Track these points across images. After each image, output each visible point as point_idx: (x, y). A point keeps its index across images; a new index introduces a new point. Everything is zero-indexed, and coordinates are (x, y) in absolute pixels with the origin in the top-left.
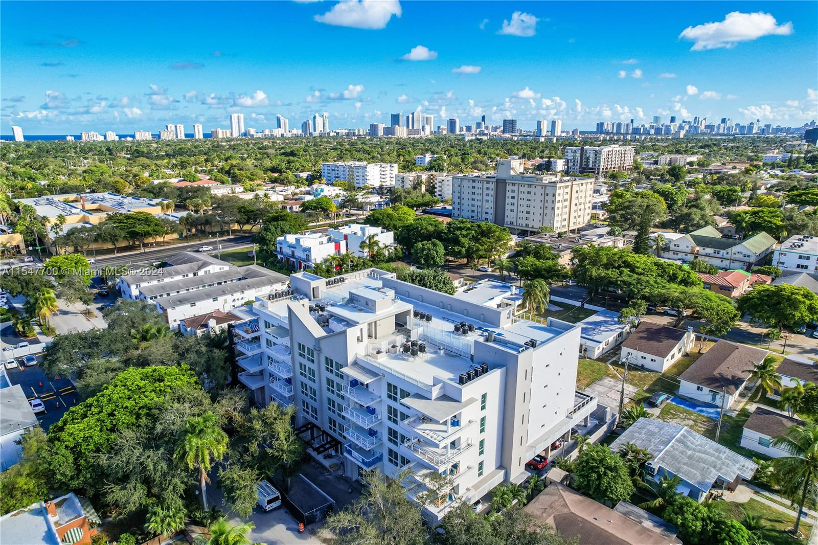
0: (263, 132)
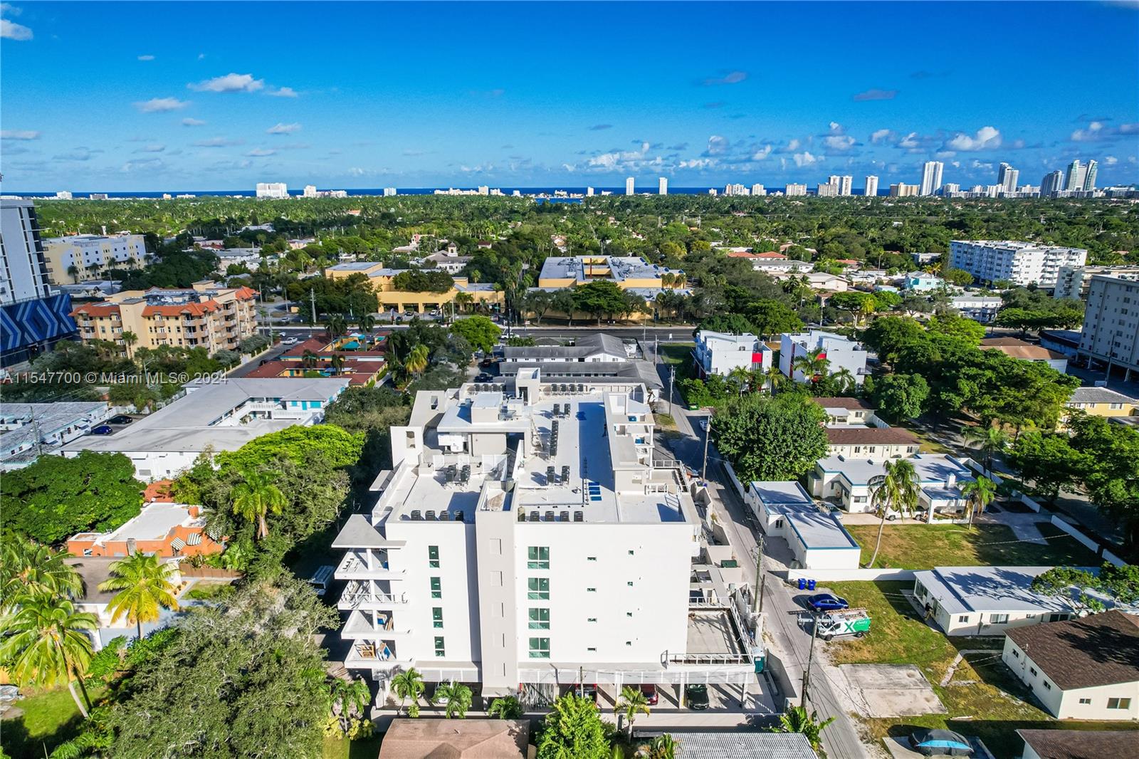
0: (971, 189)
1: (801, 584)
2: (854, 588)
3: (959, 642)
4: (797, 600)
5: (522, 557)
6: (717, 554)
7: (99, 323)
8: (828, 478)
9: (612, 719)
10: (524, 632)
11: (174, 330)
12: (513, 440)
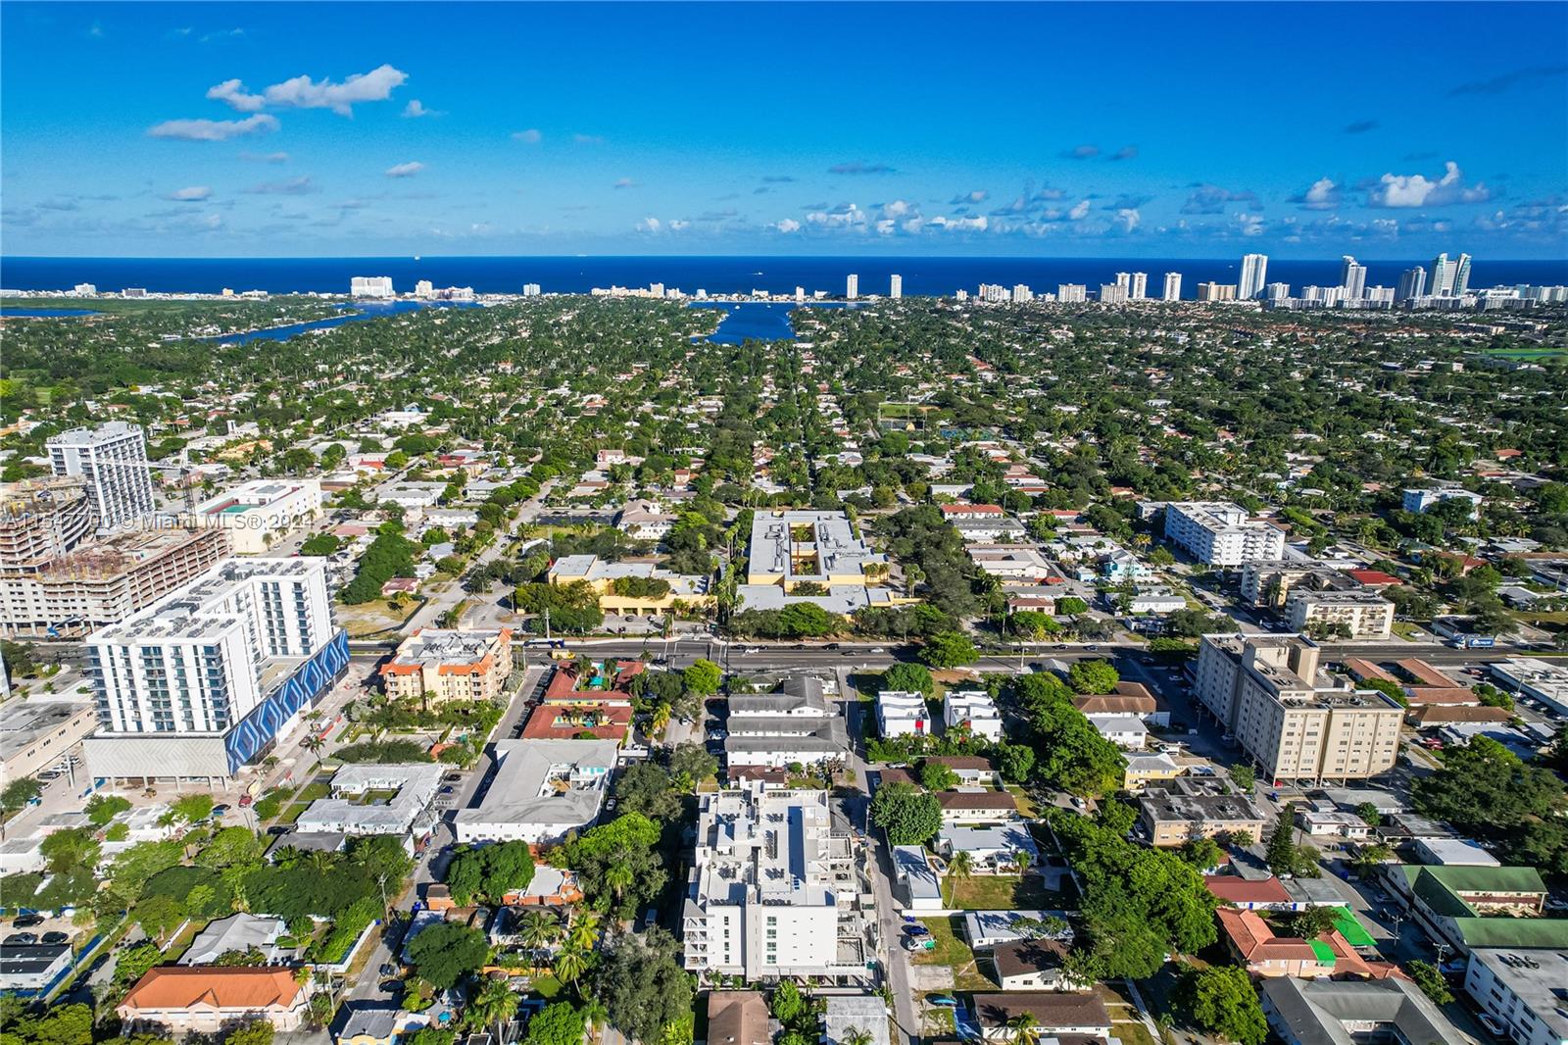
1: (909, 919)
2: (936, 921)
3: (977, 953)
4: (903, 928)
5: (765, 921)
6: (866, 899)
7: (401, 679)
8: (942, 842)
9: (804, 990)
10: (765, 952)
11: (462, 684)
12: (755, 850)
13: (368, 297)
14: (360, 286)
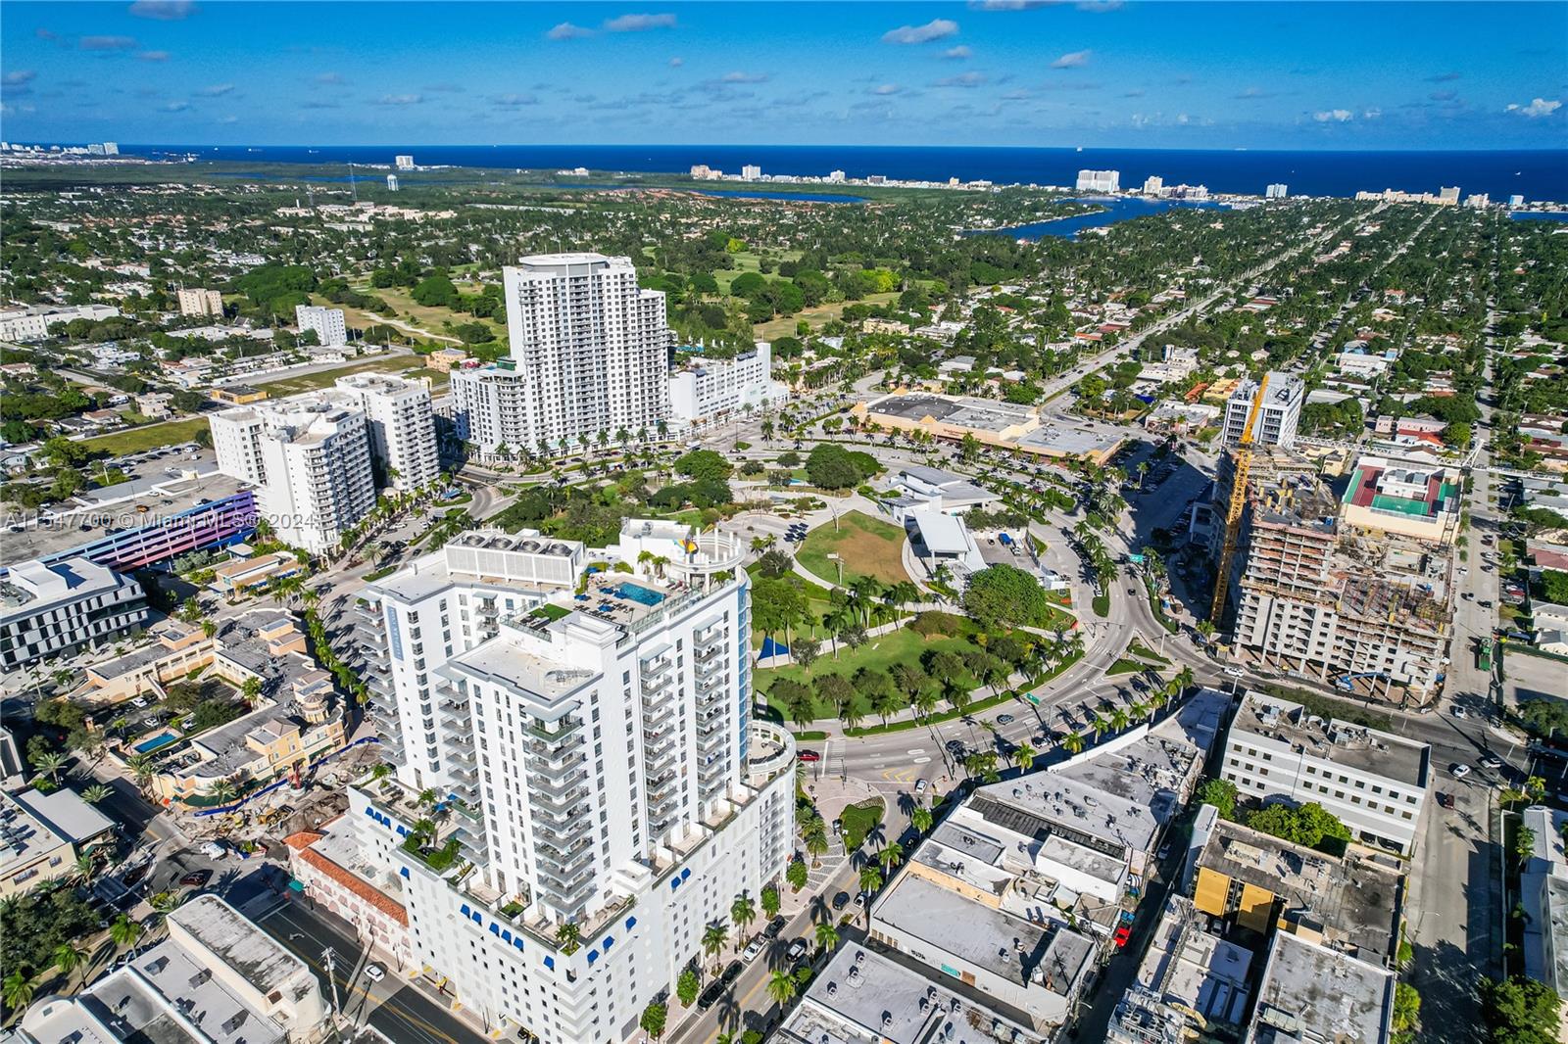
13: (1094, 192)
14: (1087, 180)
